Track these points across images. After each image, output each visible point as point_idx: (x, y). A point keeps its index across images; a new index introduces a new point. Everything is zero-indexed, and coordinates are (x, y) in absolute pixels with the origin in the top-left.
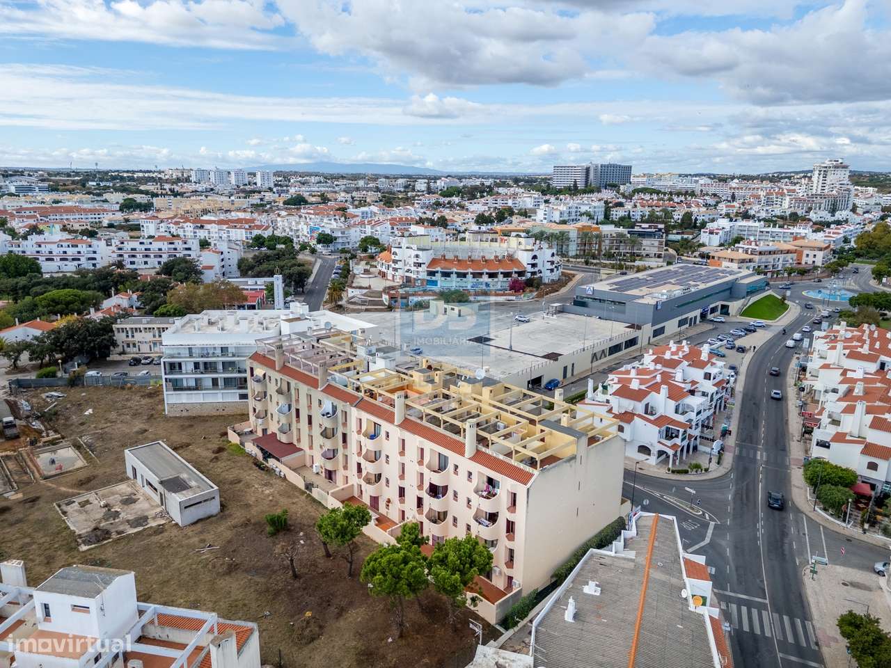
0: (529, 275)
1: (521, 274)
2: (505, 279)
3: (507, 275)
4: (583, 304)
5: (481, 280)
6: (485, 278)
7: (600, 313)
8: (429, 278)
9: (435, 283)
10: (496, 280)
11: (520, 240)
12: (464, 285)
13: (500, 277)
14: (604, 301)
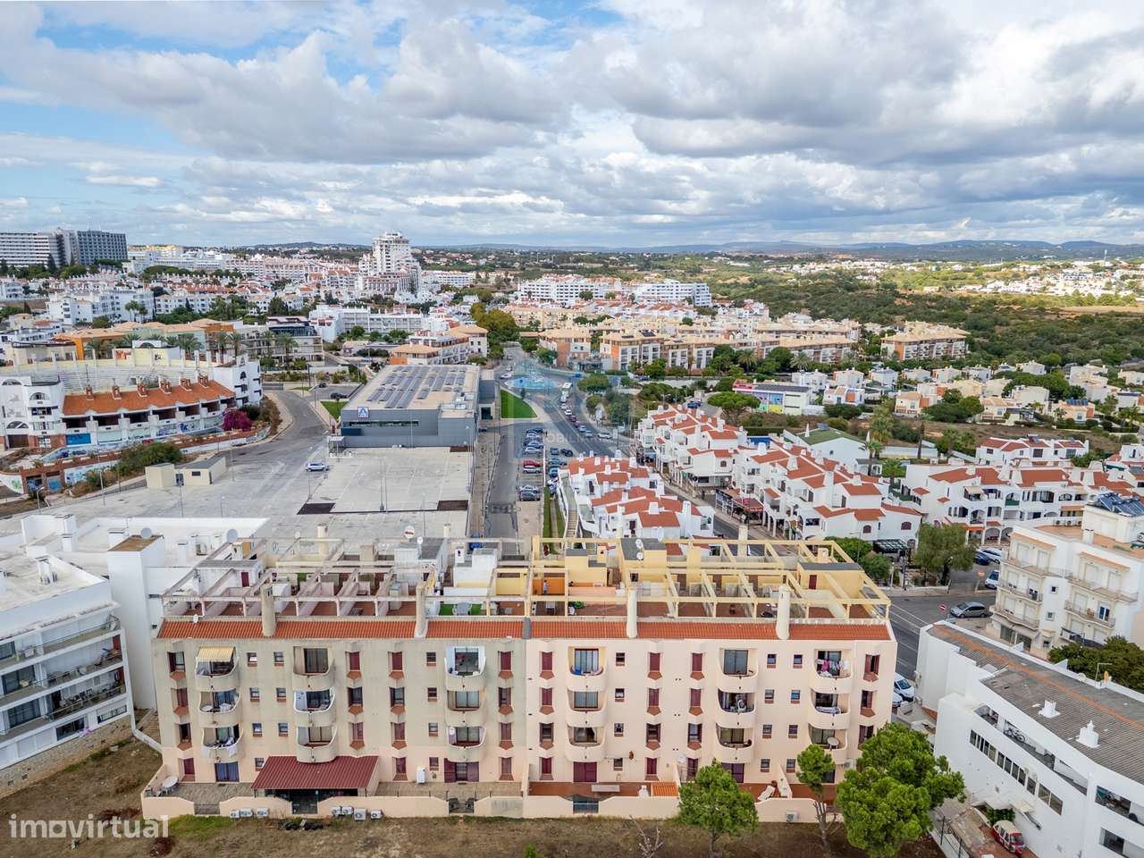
0: (240, 403)
1: (229, 402)
2: (211, 414)
3: (211, 407)
4: (358, 432)
5: (172, 421)
6: (181, 417)
7: (403, 439)
8: (72, 431)
9: (86, 438)
10: (197, 417)
11: (156, 352)
12: (143, 433)
13: (204, 411)
14: (385, 423)
